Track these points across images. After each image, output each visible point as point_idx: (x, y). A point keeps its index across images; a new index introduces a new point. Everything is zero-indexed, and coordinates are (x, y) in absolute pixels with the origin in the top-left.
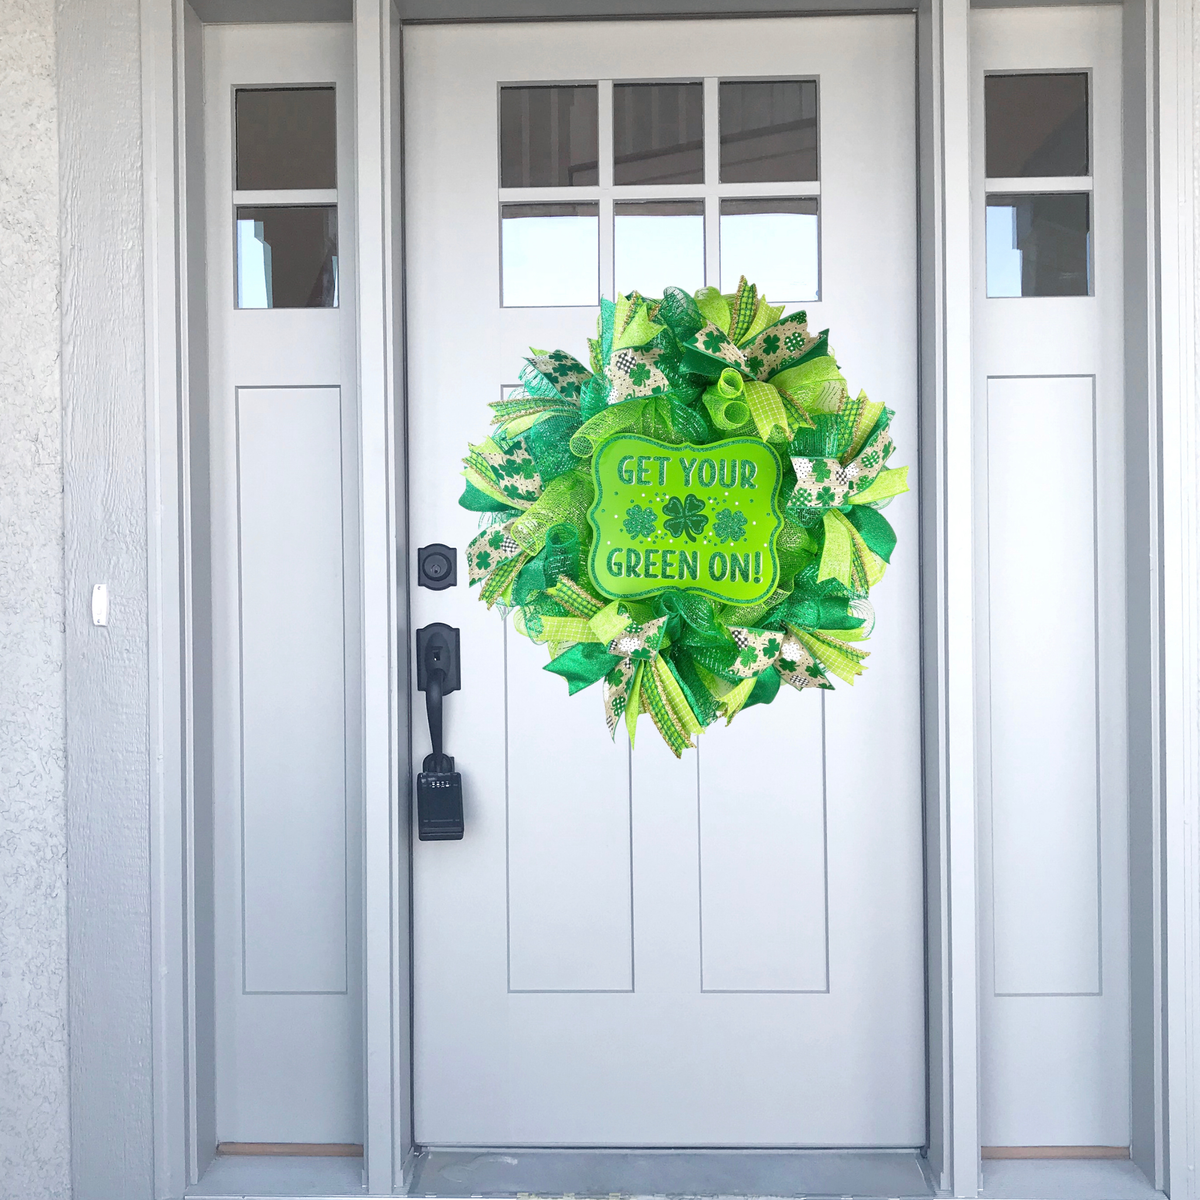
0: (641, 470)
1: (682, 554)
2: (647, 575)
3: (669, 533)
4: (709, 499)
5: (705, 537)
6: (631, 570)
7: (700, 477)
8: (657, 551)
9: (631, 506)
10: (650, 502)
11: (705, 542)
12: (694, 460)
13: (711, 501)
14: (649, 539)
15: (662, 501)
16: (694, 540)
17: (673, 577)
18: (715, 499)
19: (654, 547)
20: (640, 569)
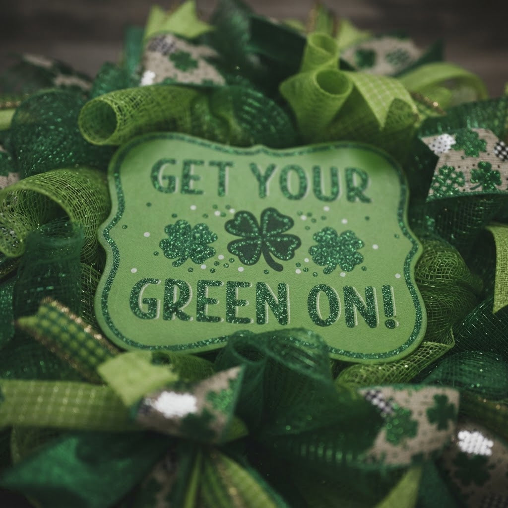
0: (186, 176)
1: (260, 286)
2: (202, 318)
3: (236, 258)
4: (300, 214)
5: (298, 265)
6: (171, 310)
7: (284, 189)
8: (218, 284)
9: (173, 222)
10: (206, 216)
11: (298, 271)
12: (272, 168)
13: (304, 218)
14: (203, 266)
15: (223, 215)
16: (279, 268)
17: (247, 321)
18: (309, 215)
19: (213, 278)
20: (188, 308)
